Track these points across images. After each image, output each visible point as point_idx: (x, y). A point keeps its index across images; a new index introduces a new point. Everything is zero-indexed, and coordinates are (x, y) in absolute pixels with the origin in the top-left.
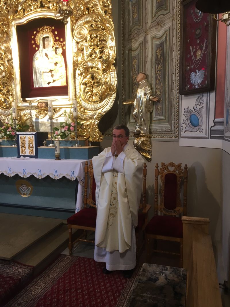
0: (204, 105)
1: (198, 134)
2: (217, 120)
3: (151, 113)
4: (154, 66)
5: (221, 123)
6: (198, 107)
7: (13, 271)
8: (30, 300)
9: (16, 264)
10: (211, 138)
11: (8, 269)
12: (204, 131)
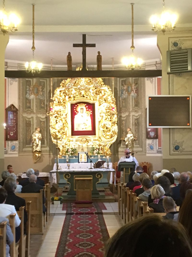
0: (155, 143)
1: (153, 152)
2: (159, 148)
3: (133, 144)
4: (134, 126)
5: (161, 149)
6: (153, 143)
10: (158, 153)
12: (155, 151)
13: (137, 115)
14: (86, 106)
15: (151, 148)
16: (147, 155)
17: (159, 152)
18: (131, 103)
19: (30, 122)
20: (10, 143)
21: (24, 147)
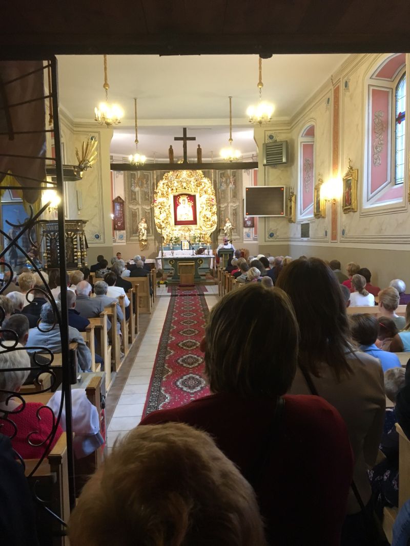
3: (231, 232)
4: (232, 216)
5: (257, 236)
6: (250, 231)
12: (252, 238)
13: (235, 205)
14: (187, 198)
15: (248, 236)
16: (245, 242)
17: (255, 239)
18: (229, 194)
19: (136, 212)
20: (118, 233)
21: (131, 236)
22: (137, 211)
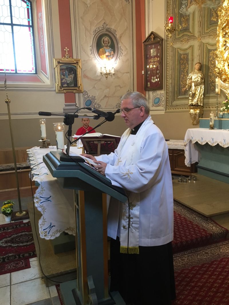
7: (209, 226)
8: (217, 254)
9: (212, 222)
11: (205, 224)
19: (187, 55)
20: (152, 95)
21: (174, 100)
22: (189, 51)
